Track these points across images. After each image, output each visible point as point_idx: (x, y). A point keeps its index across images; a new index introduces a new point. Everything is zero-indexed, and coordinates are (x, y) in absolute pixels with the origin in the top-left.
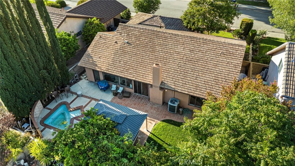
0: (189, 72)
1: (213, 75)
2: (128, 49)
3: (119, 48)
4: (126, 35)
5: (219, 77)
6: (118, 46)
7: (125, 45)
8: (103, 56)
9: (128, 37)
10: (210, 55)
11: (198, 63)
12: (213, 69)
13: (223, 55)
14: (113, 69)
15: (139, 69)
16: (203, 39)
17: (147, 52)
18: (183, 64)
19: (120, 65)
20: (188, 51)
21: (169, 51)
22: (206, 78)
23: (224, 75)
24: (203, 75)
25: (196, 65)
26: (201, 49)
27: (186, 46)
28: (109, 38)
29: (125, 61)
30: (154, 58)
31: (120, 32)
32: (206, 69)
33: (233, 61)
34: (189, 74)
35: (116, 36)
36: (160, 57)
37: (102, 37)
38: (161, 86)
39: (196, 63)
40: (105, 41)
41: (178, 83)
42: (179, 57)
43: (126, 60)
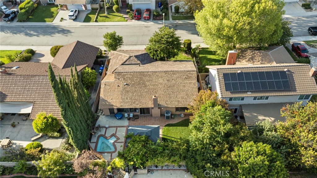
0: (171, 94)
1: (185, 92)
2: (128, 88)
3: (122, 89)
4: (123, 79)
5: (188, 92)
6: (121, 88)
7: (125, 86)
8: (114, 98)
9: (125, 80)
10: (179, 81)
11: (174, 87)
12: (183, 88)
13: (186, 79)
14: (125, 104)
15: (141, 100)
16: (172, 71)
17: (142, 88)
18: (166, 90)
19: (128, 100)
20: (166, 81)
21: (155, 84)
22: (181, 95)
23: (190, 91)
24: (180, 94)
25: (174, 89)
26: (173, 78)
27: (164, 78)
28: (112, 84)
29: (130, 98)
30: (148, 90)
31: (118, 78)
32: (180, 90)
33: (192, 82)
34: (171, 95)
35: (116, 82)
36: (151, 89)
37: (107, 84)
38: (159, 107)
39: (173, 87)
40: (110, 87)
41: (168, 102)
42: (162, 86)
43: (130, 96)
